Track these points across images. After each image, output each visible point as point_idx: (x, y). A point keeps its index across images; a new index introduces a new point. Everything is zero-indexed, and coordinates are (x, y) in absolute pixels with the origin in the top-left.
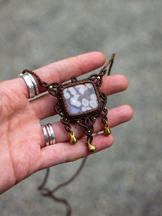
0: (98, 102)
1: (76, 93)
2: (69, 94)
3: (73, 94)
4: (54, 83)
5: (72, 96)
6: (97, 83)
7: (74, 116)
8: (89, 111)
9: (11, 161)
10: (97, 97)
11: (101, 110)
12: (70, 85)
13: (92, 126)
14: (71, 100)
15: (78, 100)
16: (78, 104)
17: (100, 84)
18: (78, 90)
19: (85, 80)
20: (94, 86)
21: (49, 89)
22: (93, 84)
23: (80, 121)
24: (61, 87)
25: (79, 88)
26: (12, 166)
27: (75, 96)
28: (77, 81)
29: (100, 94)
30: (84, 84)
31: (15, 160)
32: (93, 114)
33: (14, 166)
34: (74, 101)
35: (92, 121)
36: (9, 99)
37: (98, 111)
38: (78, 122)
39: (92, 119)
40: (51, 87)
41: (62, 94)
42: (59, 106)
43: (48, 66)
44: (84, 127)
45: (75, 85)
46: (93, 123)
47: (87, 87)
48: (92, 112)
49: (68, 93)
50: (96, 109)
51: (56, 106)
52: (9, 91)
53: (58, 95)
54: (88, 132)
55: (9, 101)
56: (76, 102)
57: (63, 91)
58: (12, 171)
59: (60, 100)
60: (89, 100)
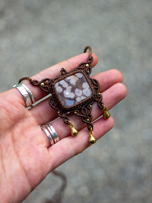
0: (91, 89)
1: (68, 85)
2: (62, 87)
3: (65, 87)
4: (45, 80)
5: (64, 89)
6: (87, 71)
7: (70, 108)
8: (84, 100)
9: (23, 170)
10: (89, 85)
11: (95, 97)
12: (61, 78)
13: (89, 114)
14: (64, 93)
15: (71, 92)
16: (72, 96)
17: (89, 72)
18: (69, 82)
19: (74, 71)
20: (84, 74)
21: (41, 86)
22: (82, 73)
23: (77, 111)
24: (52, 82)
25: (70, 79)
26: (25, 175)
27: (67, 88)
28: (66, 73)
29: (91, 81)
30: (73, 74)
31: (26, 168)
32: (88, 102)
33: (26, 175)
34: (68, 94)
35: (89, 109)
36: (8, 111)
37: (92, 99)
38: (76, 113)
39: (88, 107)
40: (42, 84)
41: (54, 89)
42: (54, 101)
43: (40, 73)
44: (82, 117)
45: (65, 78)
46: (90, 111)
47: (77, 77)
48: (87, 100)
49: (60, 87)
50: (90, 97)
51: (51, 101)
52: (6, 103)
53: (50, 90)
54: (87, 121)
55: (8, 113)
56: (69, 94)
57: (54, 86)
58: (26, 180)
59: (54, 94)
60: (82, 89)
